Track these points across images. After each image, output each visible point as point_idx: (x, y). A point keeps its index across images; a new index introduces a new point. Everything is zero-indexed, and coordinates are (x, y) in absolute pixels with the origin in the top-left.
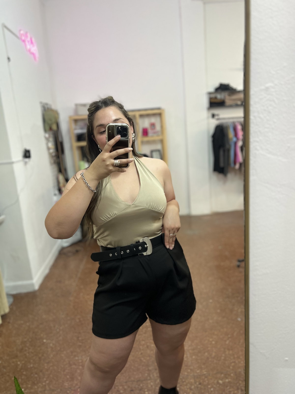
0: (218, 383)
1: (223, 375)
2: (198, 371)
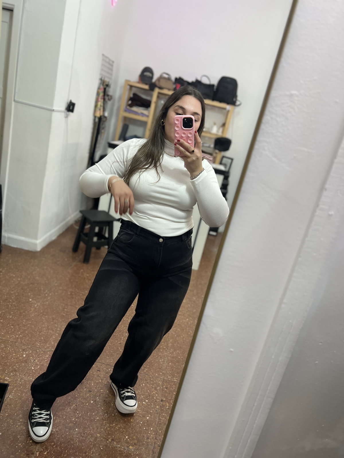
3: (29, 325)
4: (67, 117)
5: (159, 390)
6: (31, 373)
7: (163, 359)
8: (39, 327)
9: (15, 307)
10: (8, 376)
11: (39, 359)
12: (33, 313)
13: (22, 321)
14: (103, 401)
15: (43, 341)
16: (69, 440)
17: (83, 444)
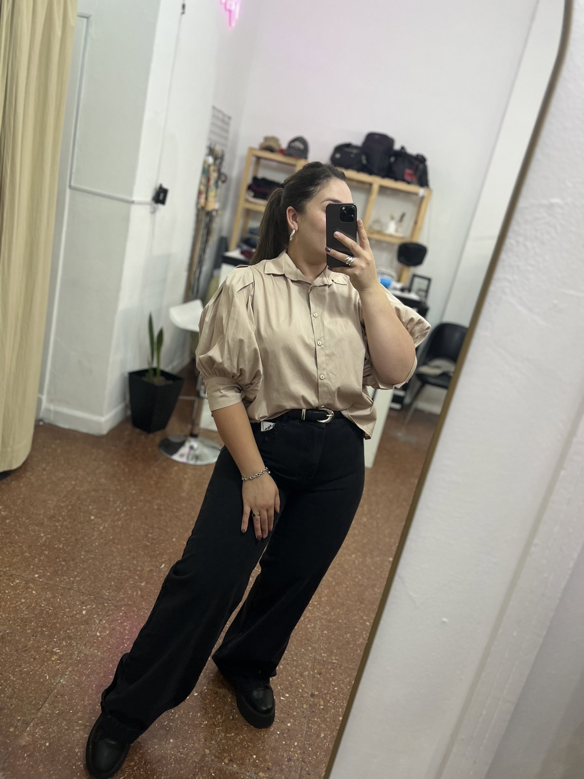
3: (90, 561)
4: (154, 212)
5: (307, 677)
6: (95, 643)
7: (314, 623)
8: (106, 565)
9: (67, 530)
10: (59, 647)
11: (109, 619)
12: (97, 541)
13: (79, 554)
14: (215, 693)
15: (115, 588)
16: (160, 757)
17: (182, 765)
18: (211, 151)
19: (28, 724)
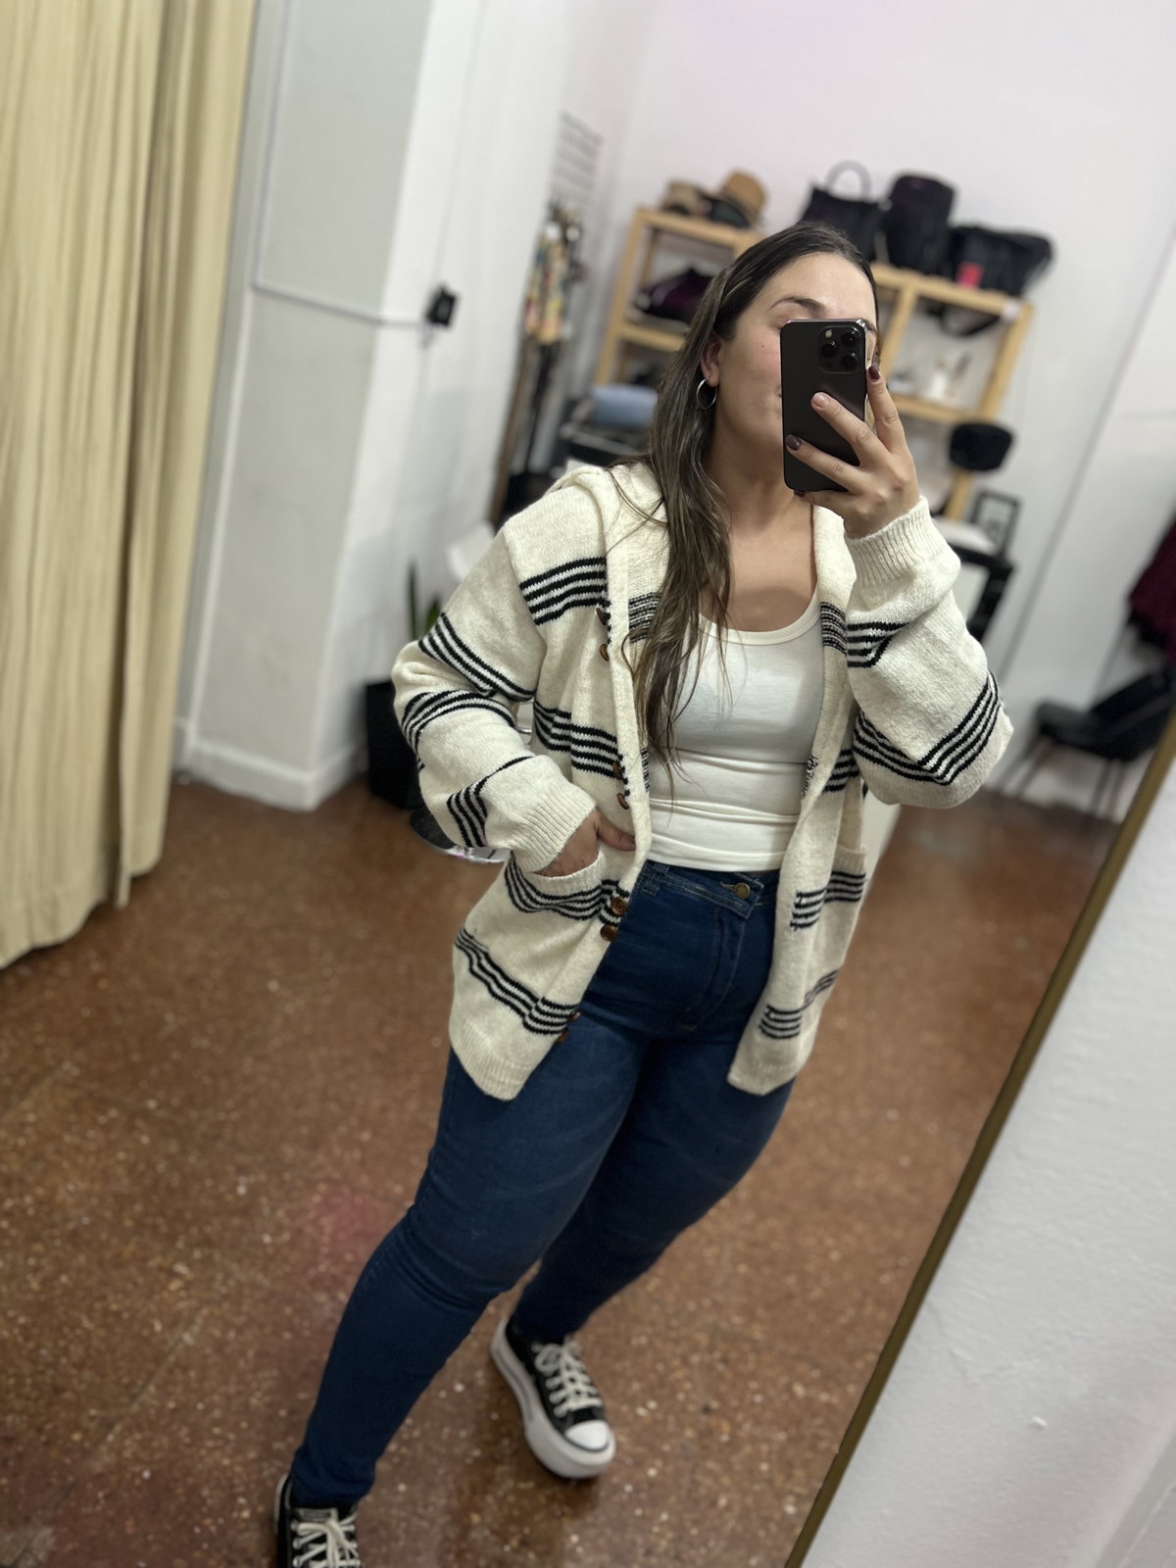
0: (788, 1389)
1: (816, 1374)
2: (737, 1320)
4: (426, 343)
5: (696, 1368)
6: (259, 1257)
10: (185, 1261)
15: (307, 1141)
16: (375, 1523)
18: (557, 215)
19: (108, 1426)
